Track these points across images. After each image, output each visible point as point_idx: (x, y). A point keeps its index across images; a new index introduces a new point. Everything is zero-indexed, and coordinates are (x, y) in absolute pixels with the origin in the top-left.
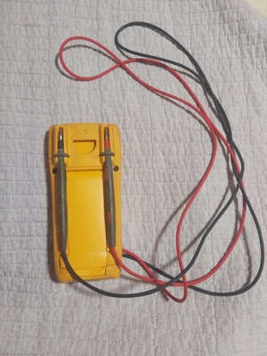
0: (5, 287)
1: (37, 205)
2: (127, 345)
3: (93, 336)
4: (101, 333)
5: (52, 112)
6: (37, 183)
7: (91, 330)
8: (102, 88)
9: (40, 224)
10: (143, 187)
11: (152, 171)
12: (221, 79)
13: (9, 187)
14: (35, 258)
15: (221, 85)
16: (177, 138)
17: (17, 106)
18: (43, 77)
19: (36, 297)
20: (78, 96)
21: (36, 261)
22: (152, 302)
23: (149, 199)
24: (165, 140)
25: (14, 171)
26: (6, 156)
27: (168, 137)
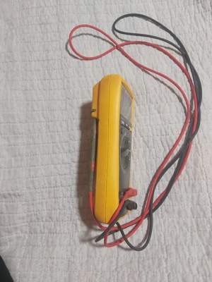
0: (39, 231)
1: (60, 161)
2: (143, 273)
3: (114, 268)
4: (120, 265)
5: (66, 87)
6: (59, 144)
7: (111, 262)
8: (103, 65)
9: (63, 176)
10: (144, 141)
11: (150, 127)
12: (200, 48)
13: (37, 149)
14: (61, 205)
15: (200, 53)
16: (168, 99)
17: (38, 85)
18: (57, 62)
19: (65, 237)
20: (85, 73)
21: (61, 207)
22: (161, 236)
23: (150, 150)
24: (159, 101)
25: (40, 136)
26: (33, 125)
27: (161, 99)
